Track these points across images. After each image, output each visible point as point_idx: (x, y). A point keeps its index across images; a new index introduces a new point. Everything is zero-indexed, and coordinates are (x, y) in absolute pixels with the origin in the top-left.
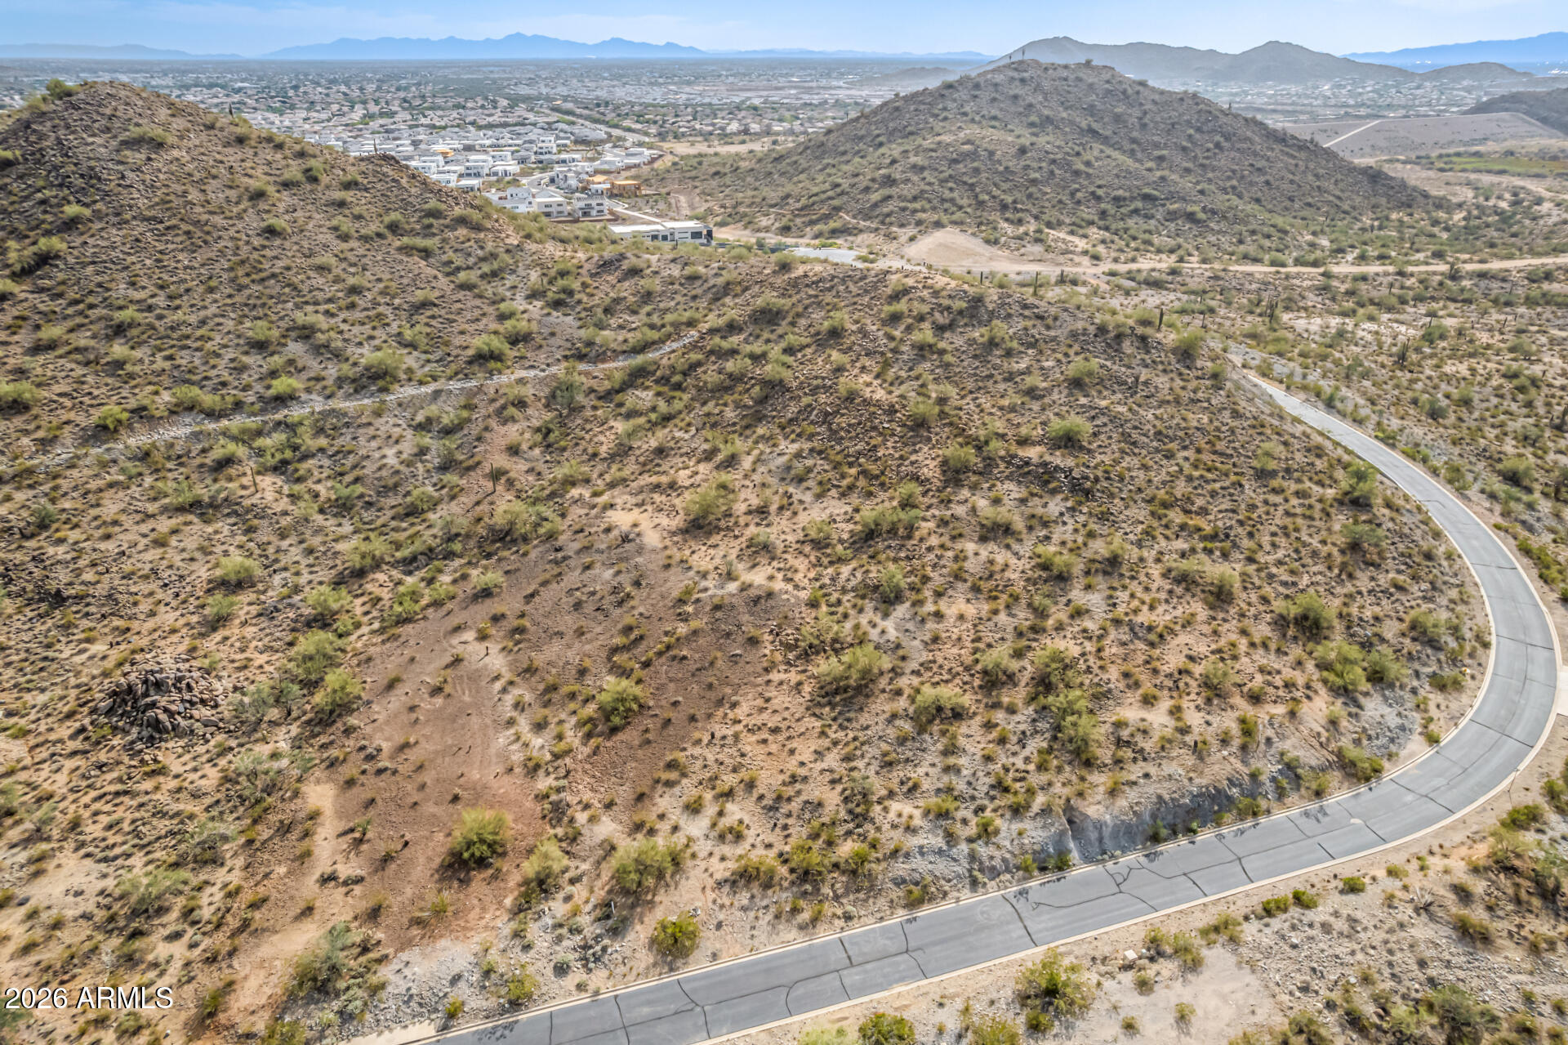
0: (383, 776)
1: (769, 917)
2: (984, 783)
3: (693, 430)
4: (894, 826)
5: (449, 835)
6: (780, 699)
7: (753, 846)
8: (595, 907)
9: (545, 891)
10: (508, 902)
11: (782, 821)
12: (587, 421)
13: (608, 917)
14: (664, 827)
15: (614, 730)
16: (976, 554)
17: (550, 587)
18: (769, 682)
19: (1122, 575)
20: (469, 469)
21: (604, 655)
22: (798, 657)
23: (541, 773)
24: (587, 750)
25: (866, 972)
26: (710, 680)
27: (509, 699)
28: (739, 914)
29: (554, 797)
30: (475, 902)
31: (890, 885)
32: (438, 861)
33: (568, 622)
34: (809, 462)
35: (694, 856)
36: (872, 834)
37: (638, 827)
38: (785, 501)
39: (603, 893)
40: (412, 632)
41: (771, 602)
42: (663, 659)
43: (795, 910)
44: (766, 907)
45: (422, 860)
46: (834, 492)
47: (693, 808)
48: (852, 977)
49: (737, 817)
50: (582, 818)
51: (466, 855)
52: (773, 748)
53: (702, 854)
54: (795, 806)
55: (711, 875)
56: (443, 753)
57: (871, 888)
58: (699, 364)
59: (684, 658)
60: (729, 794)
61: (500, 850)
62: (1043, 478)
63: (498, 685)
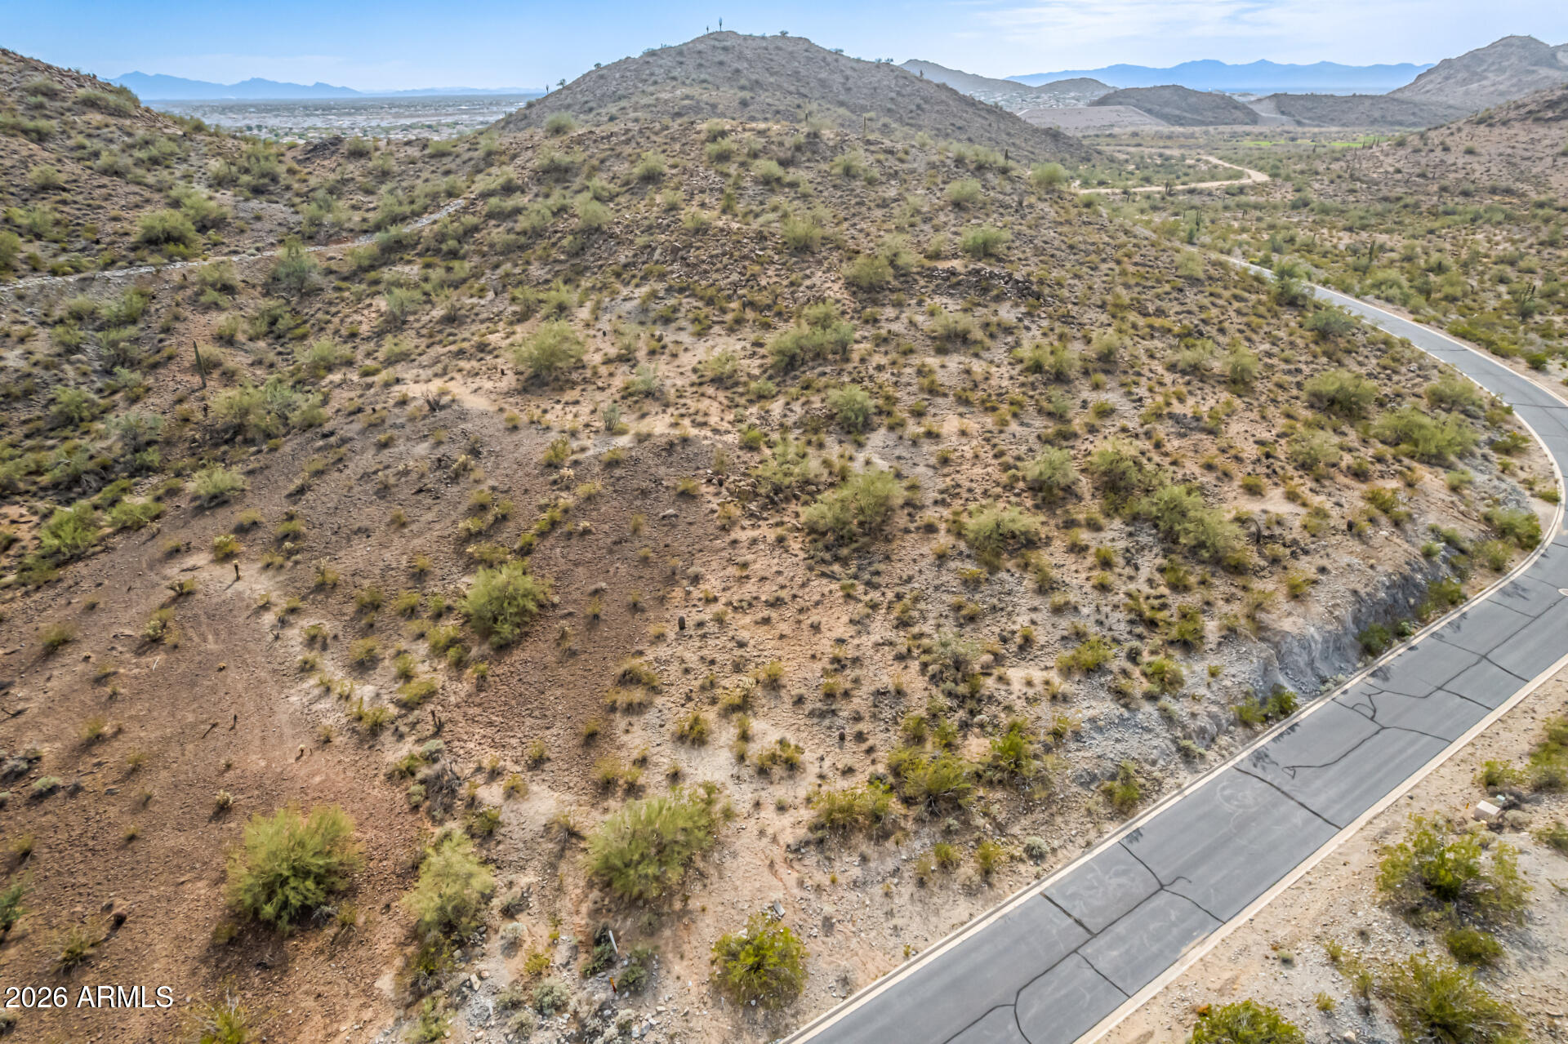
0: (48, 805)
1: (907, 889)
2: (1119, 622)
3: (491, 295)
4: (1031, 701)
5: (222, 879)
6: (762, 564)
7: (822, 777)
8: (575, 949)
9: (461, 944)
10: (386, 983)
11: (850, 730)
12: (330, 303)
13: (610, 963)
14: (652, 779)
15: (503, 648)
16: (943, 366)
17: (326, 477)
18: (735, 542)
19: (1125, 372)
20: (155, 366)
21: (448, 549)
22: (764, 508)
23: (387, 737)
24: (465, 687)
25: (1121, 939)
26: (642, 552)
27: (295, 635)
28: (852, 896)
29: (424, 772)
30: (309, 1003)
31: (1075, 789)
32: (202, 938)
33: (373, 514)
34: (671, 302)
35: (728, 814)
36: (1005, 720)
37: (606, 787)
38: (654, 344)
39: (582, 920)
40: (85, 572)
41: (690, 450)
42: (550, 541)
43: (947, 865)
44: (896, 872)
45: (162, 947)
46: (716, 329)
47: (694, 737)
48: (1107, 955)
49: (774, 736)
50: (491, 795)
51: (269, 910)
52: (785, 628)
53: (744, 807)
54: (860, 702)
55: (774, 840)
56: (181, 738)
57: (1049, 800)
58: (476, 229)
59: (586, 532)
60: (743, 706)
61: (341, 885)
62: (981, 288)
63: (269, 618)
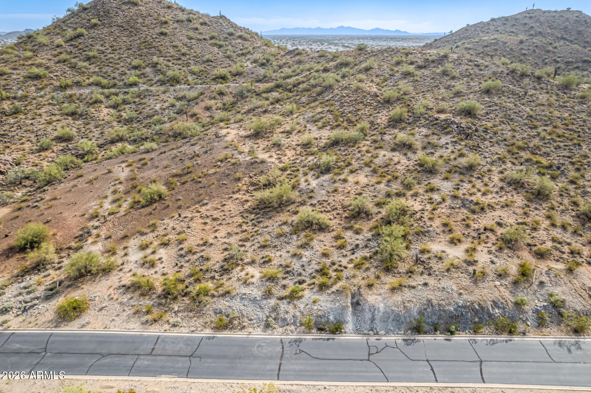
1: (130, 312)
2: (312, 268)
4: (239, 280)
6: (229, 206)
7: (156, 272)
8: (53, 283)
9: (39, 270)
11: (182, 264)
12: (245, 102)
13: (52, 289)
14: (121, 253)
16: (384, 156)
18: (231, 197)
19: (472, 176)
22: (254, 189)
23: (96, 219)
24: (123, 213)
25: (155, 360)
27: (113, 189)
35: (121, 270)
36: (223, 281)
37: (110, 251)
38: (302, 129)
41: (260, 165)
42: (191, 182)
43: (147, 312)
47: (143, 247)
48: (144, 361)
49: (160, 256)
50: (90, 241)
52: (208, 227)
53: (126, 270)
54: (194, 257)
55: (120, 282)
56: (64, 204)
57: (199, 311)
60: (166, 245)
62: (444, 127)
63: (114, 183)
